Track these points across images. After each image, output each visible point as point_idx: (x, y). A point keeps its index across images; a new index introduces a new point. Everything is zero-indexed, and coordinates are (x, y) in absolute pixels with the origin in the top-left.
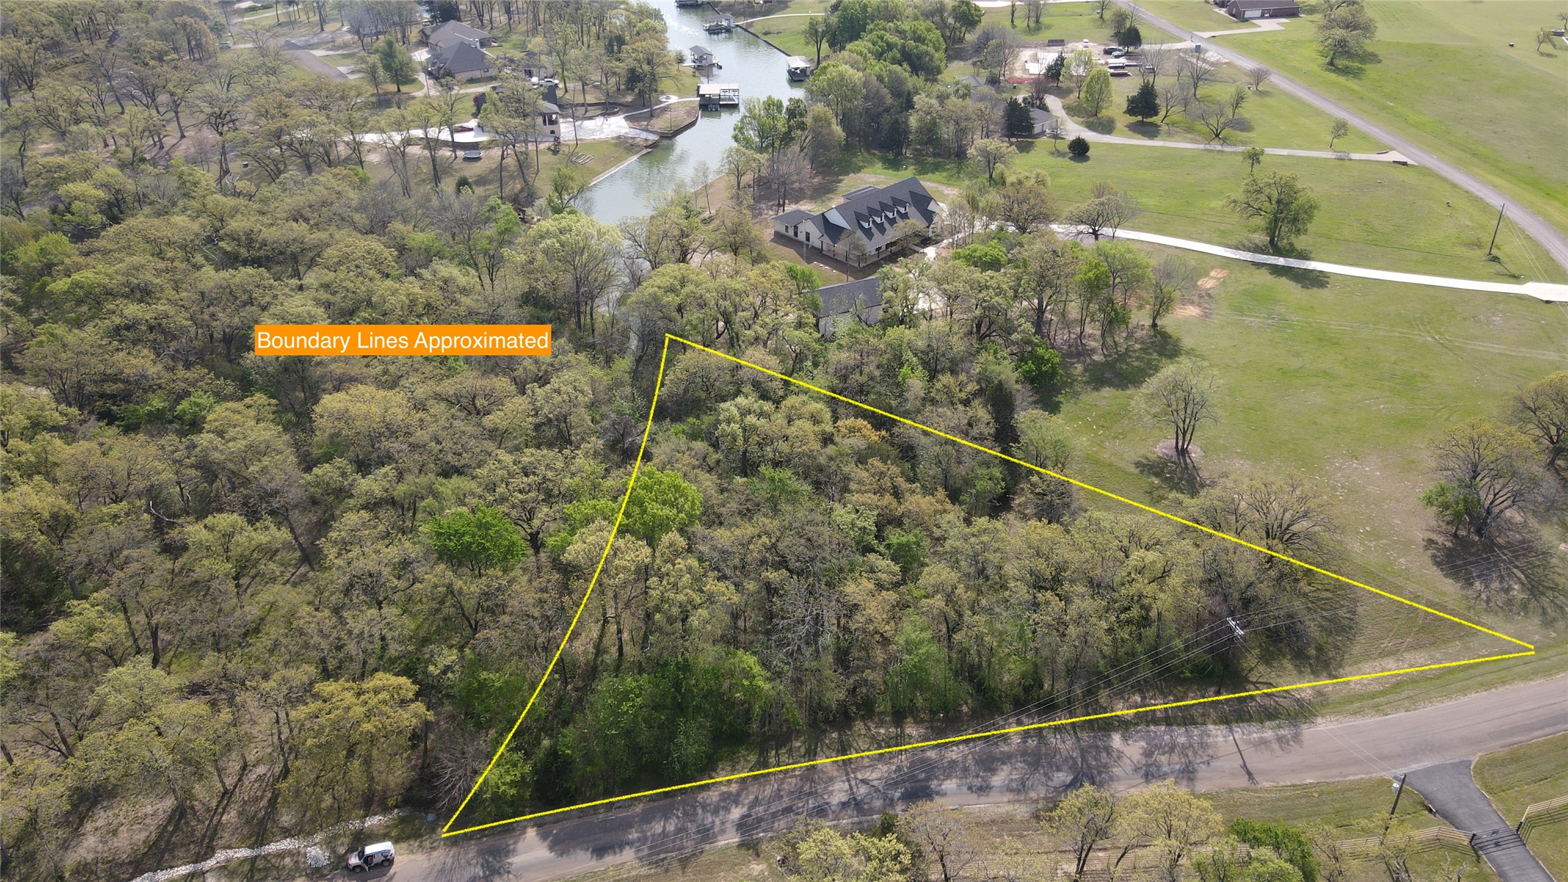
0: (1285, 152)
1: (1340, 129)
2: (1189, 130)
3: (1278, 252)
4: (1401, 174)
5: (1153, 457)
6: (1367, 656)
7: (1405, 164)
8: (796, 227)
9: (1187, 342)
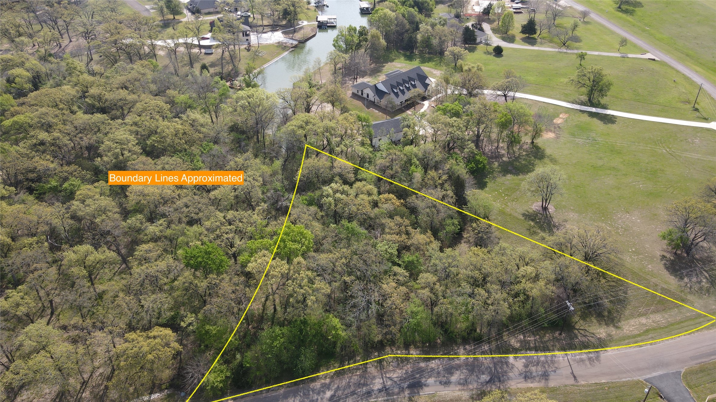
0: (596, 53)
1: (624, 42)
2: (551, 41)
3: (592, 105)
4: (652, 65)
5: (531, 211)
6: (632, 316)
7: (654, 60)
8: (362, 91)
9: (548, 152)
